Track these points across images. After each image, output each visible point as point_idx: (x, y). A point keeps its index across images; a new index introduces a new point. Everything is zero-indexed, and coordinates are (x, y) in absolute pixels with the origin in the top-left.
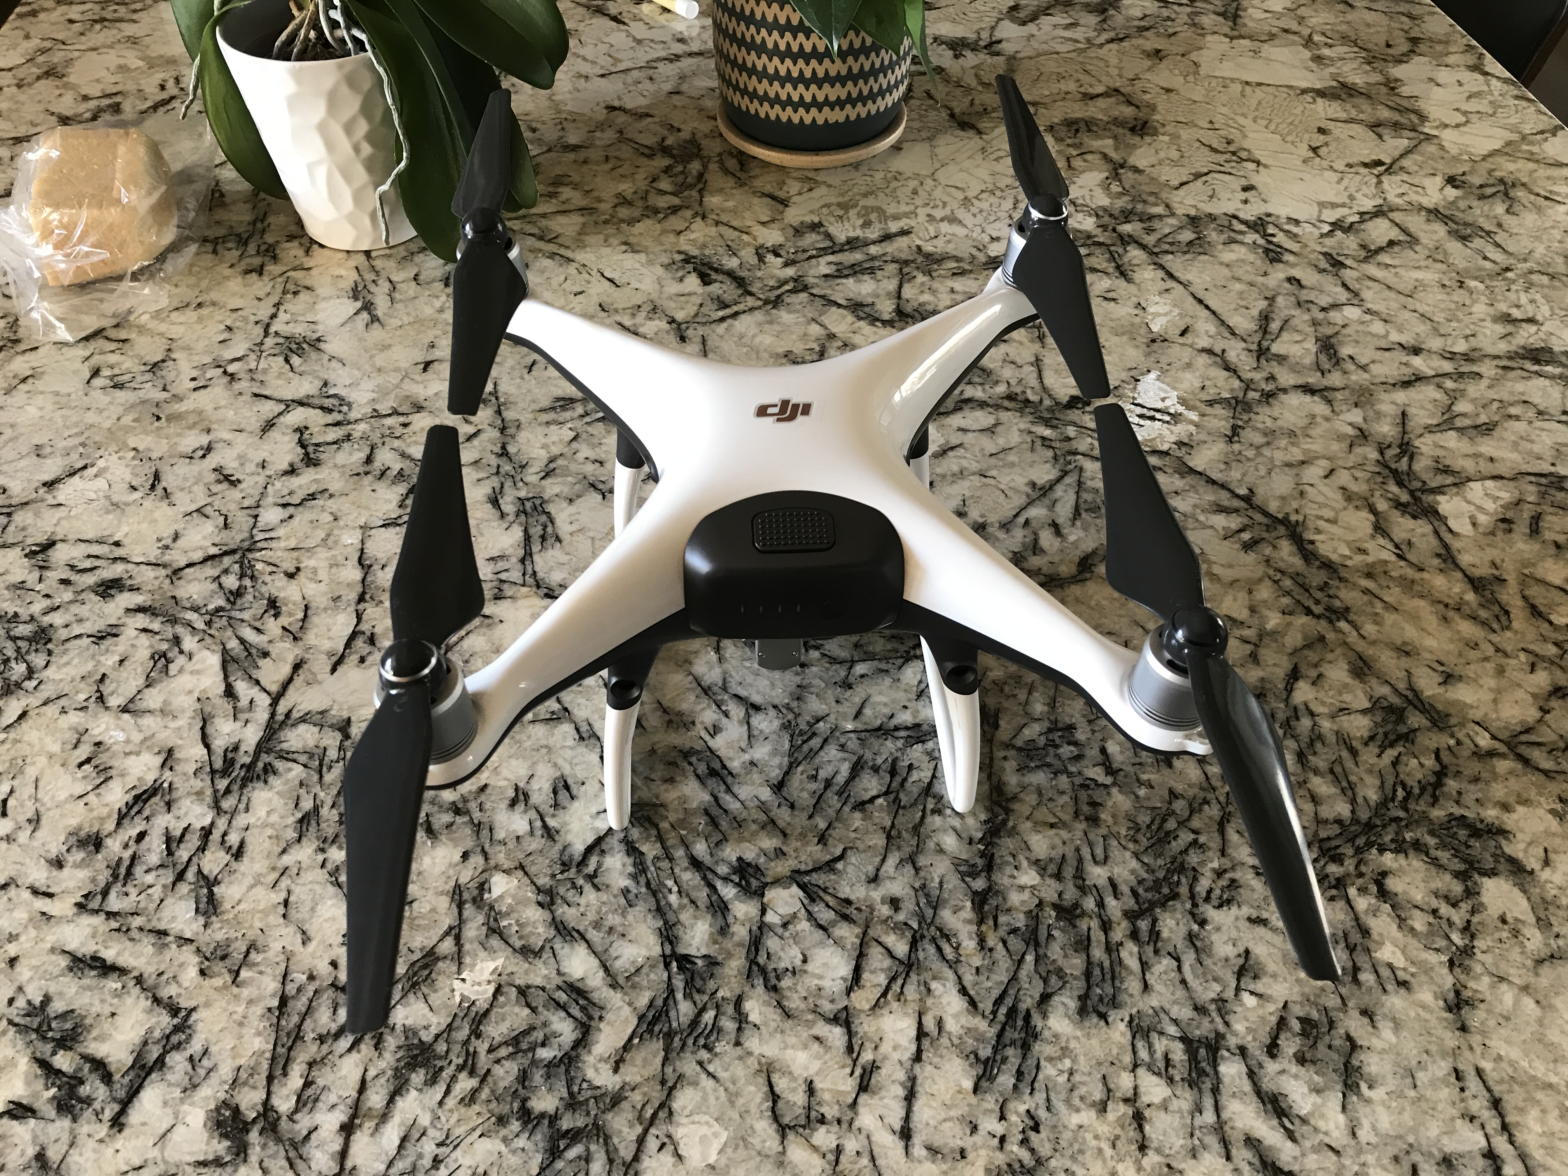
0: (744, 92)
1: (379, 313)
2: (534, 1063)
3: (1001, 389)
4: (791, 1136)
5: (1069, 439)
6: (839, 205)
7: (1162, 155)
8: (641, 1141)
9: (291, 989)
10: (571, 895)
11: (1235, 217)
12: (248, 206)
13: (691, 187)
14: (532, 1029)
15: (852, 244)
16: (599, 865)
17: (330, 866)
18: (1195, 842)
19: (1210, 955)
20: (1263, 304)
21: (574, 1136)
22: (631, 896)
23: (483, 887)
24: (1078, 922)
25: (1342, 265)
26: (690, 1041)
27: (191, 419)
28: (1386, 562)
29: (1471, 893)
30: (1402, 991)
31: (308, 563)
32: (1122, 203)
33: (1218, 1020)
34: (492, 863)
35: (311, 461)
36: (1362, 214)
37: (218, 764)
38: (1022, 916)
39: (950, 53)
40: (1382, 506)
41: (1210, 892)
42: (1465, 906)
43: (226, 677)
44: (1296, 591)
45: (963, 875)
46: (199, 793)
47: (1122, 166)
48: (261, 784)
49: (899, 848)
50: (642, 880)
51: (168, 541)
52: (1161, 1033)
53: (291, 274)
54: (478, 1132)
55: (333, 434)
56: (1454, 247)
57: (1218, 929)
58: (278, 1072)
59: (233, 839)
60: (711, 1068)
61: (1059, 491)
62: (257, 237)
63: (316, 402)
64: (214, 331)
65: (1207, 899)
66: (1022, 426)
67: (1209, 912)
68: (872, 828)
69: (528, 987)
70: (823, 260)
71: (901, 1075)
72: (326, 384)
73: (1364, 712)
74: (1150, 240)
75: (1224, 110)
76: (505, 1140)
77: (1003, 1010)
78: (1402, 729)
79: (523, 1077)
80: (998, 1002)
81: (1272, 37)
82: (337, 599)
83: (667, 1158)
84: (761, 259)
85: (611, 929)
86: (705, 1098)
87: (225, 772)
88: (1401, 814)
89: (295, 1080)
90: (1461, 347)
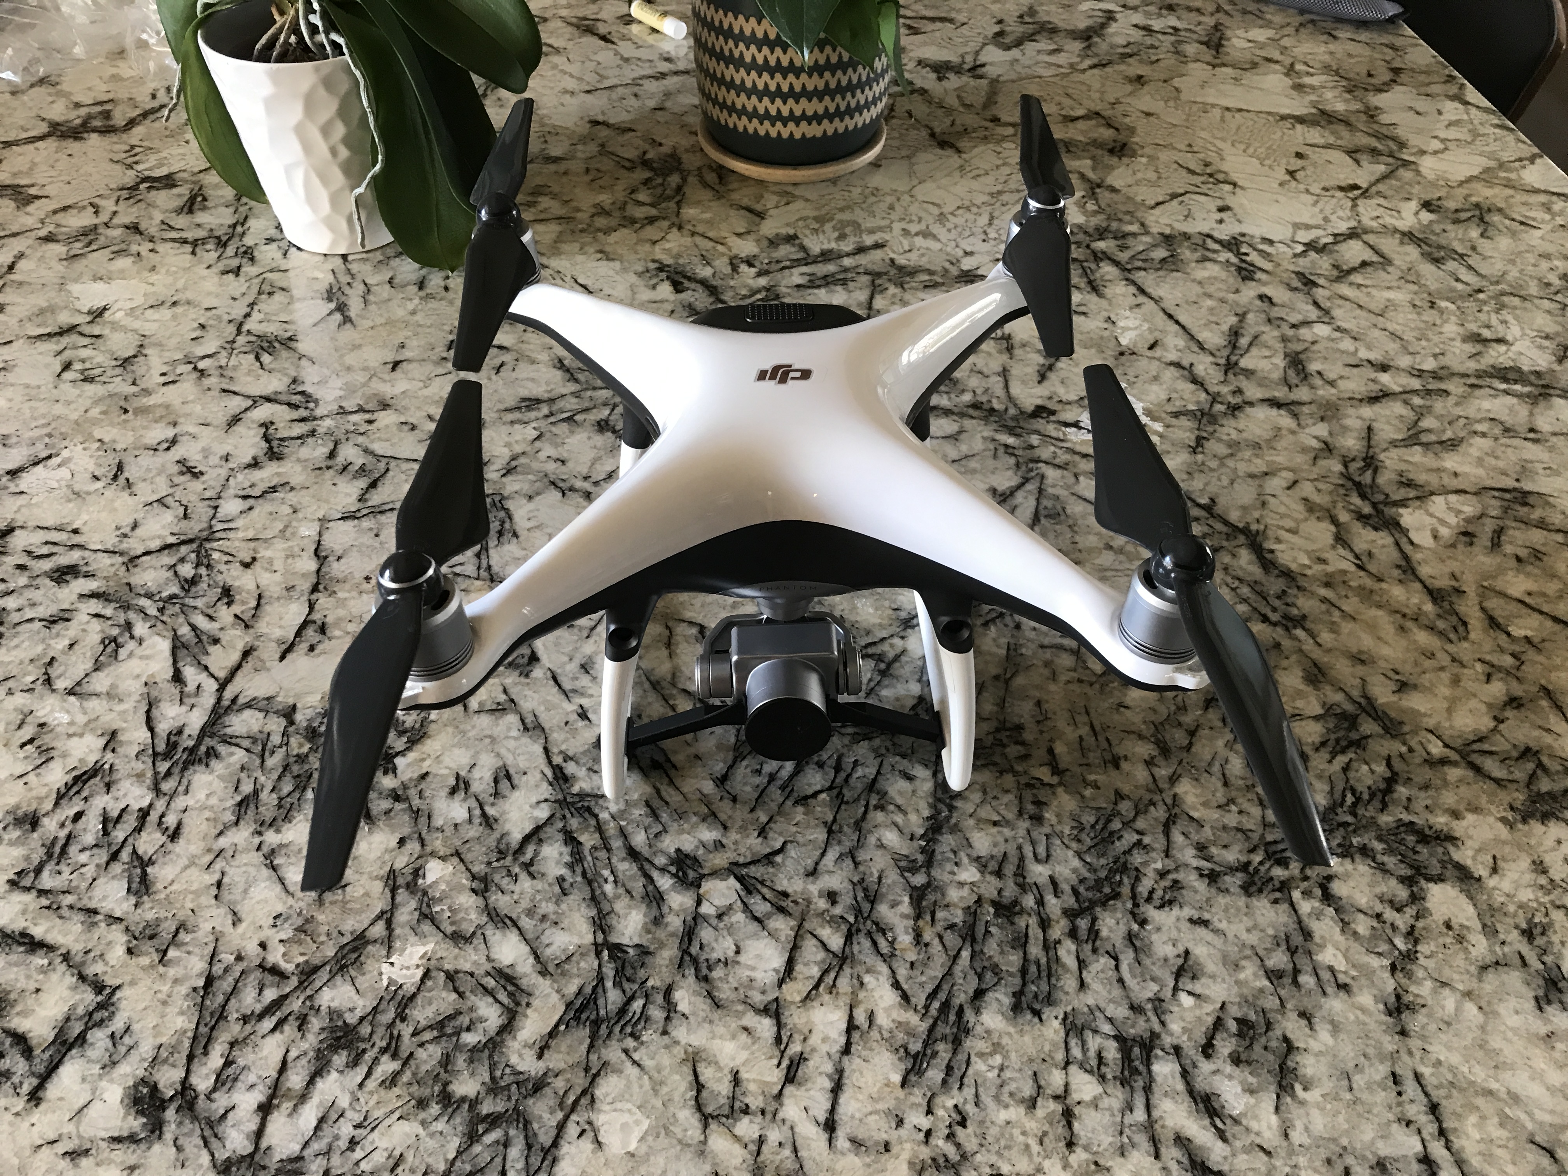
0: (723, 106)
1: (352, 314)
2: (457, 1047)
3: (967, 398)
4: (713, 1125)
5: (1032, 447)
6: (816, 219)
7: (1139, 175)
8: (561, 1127)
9: (217, 969)
10: (505, 882)
11: (1209, 236)
12: (231, 210)
13: (669, 198)
14: (458, 1013)
15: (826, 256)
16: (536, 853)
17: (265, 849)
18: (1139, 843)
19: (1149, 956)
20: (1234, 320)
21: (493, 1121)
22: (566, 885)
23: (417, 872)
24: (1016, 919)
25: (1315, 284)
26: (617, 1029)
27: (159, 412)
28: (1344, 572)
29: (1416, 898)
30: (1342, 994)
31: (264, 553)
32: (1098, 220)
33: (1154, 1019)
34: (428, 849)
35: (274, 455)
36: (1335, 235)
37: (161, 747)
38: (960, 912)
39: (934, 76)
40: (1344, 517)
41: (1151, 892)
42: (1410, 911)
43: (175, 662)
44: (1252, 596)
45: (902, 870)
46: (140, 776)
47: (1099, 186)
48: (202, 768)
49: (839, 842)
50: (579, 870)
51: (127, 530)
52: (1095, 1031)
53: (268, 275)
54: (397, 1115)
55: (299, 429)
56: (1427, 269)
57: (1158, 929)
58: (199, 1051)
59: (171, 820)
60: (636, 1056)
61: (1020, 496)
62: (236, 239)
63: (283, 398)
64: (188, 329)
65: (1149, 899)
66: (986, 434)
67: (1150, 911)
68: (813, 822)
69: (457, 972)
70: (796, 271)
71: (829, 1068)
72: (294, 381)
73: (1317, 718)
74: (1124, 256)
75: (1203, 134)
76: (423, 1123)
77: (936, 1005)
78: (1354, 736)
79: (446, 1061)
80: (932, 996)
81: (1254, 65)
82: (290, 589)
83: (586, 1144)
84: (735, 268)
85: (544, 918)
86: (628, 1086)
87: (167, 755)
88: (1349, 819)
89: (215, 1060)
90: (1429, 365)
